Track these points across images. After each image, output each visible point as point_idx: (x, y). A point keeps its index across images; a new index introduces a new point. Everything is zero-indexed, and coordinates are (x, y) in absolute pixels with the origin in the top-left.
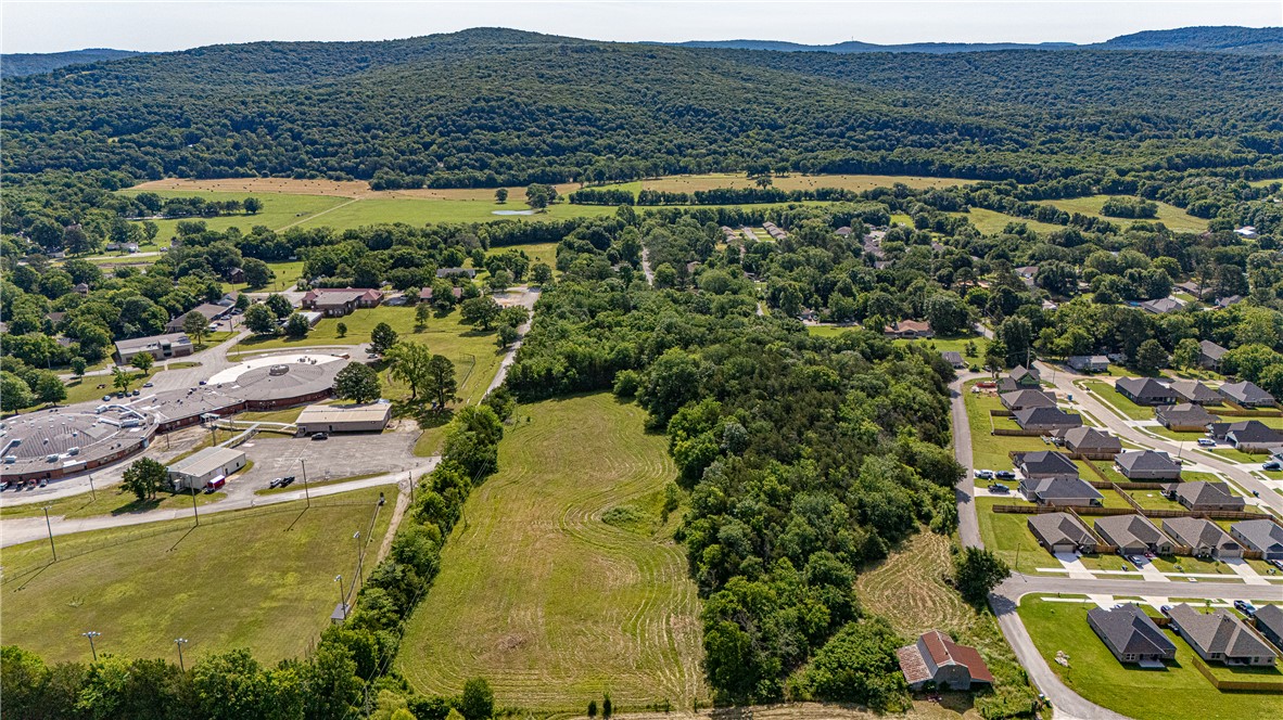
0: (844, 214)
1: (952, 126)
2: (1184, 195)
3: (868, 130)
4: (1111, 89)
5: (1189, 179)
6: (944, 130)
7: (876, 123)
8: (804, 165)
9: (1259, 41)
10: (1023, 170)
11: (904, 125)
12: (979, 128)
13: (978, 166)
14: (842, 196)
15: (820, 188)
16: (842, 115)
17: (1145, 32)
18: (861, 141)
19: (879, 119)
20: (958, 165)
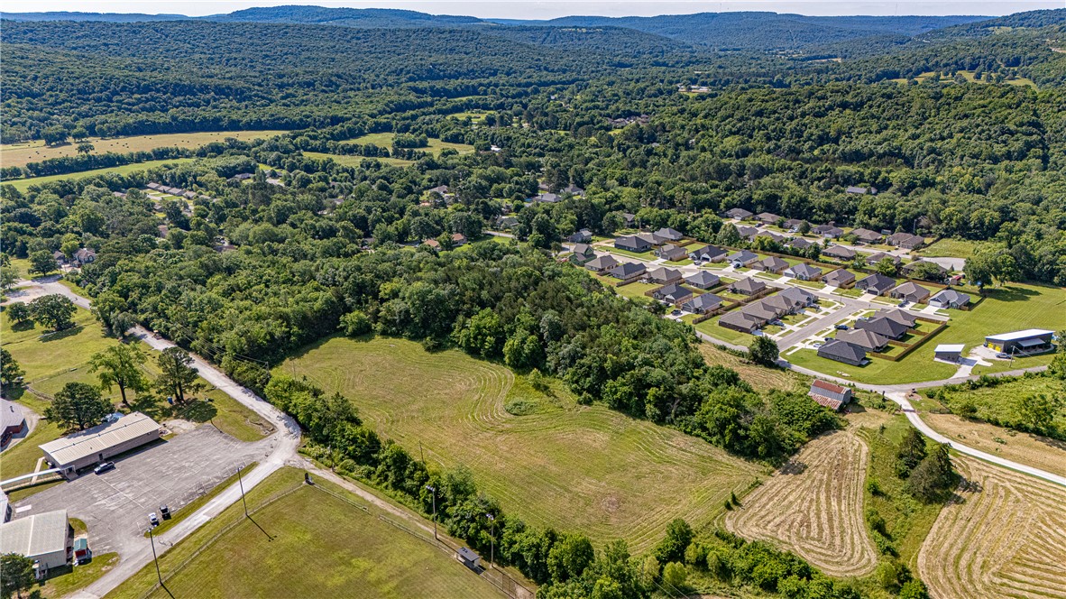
0: (223, 168)
1: (206, 87)
2: (432, 128)
3: (133, 94)
4: (286, 54)
5: (422, 118)
6: (201, 90)
7: (138, 87)
8: (101, 129)
9: (340, 18)
10: (301, 120)
11: (164, 87)
12: (228, 87)
13: (263, 119)
14: (180, 154)
15: (155, 148)
16: (101, 81)
17: (254, 8)
18: (133, 104)
19: (140, 84)
20: (245, 120)
